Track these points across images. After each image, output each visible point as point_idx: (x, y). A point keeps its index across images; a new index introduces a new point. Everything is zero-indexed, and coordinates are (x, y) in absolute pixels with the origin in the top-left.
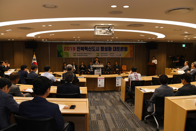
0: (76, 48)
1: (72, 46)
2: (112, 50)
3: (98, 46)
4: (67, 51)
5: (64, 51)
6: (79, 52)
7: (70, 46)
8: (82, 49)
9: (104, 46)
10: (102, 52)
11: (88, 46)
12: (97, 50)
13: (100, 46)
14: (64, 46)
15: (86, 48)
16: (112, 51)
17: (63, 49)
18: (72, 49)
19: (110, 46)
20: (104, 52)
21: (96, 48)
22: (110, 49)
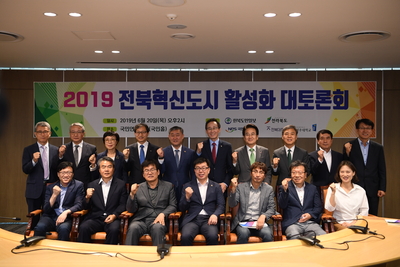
0: (117, 96)
1: (100, 87)
2: (277, 103)
3: (212, 86)
4: (76, 110)
5: (62, 109)
6: (127, 114)
7: (89, 87)
8: (144, 99)
9: (242, 87)
10: (233, 114)
11: (169, 87)
12: (208, 104)
13: (222, 87)
14: (62, 87)
15: (161, 98)
16: (277, 111)
17: (61, 99)
18: (100, 101)
19: (268, 86)
20: (241, 113)
21: (203, 96)
22: (267, 100)
